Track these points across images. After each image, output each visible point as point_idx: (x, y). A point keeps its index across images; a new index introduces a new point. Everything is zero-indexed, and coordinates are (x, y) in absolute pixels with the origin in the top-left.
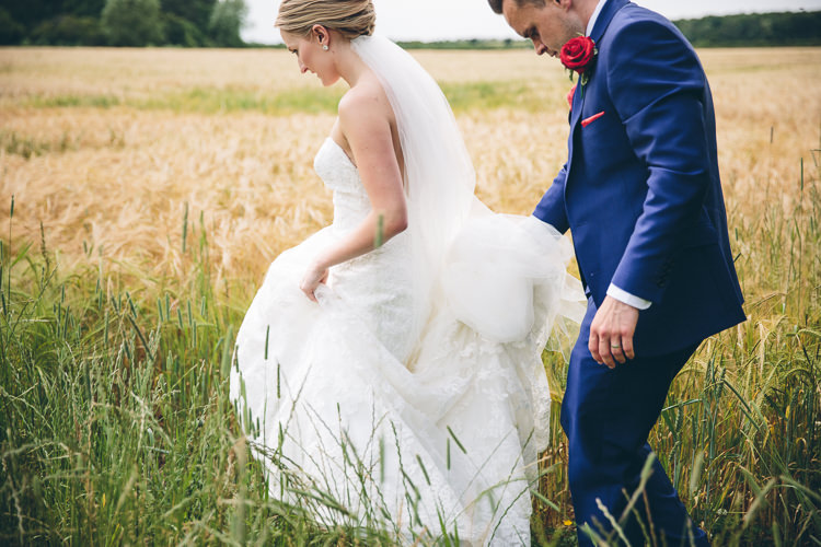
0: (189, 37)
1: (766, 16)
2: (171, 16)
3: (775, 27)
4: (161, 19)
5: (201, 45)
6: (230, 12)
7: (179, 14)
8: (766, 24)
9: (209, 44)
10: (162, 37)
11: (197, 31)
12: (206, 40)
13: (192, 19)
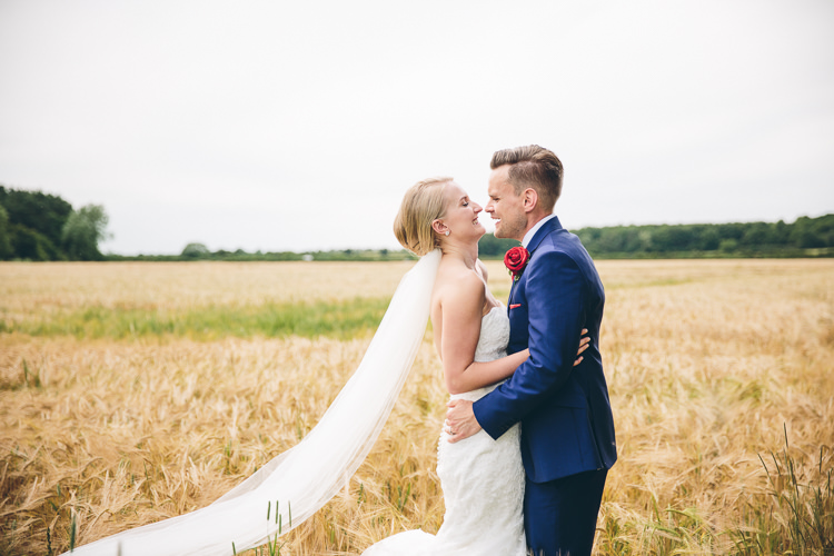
0: (41, 251)
1: (643, 228)
2: (20, 227)
3: (655, 240)
4: (9, 231)
5: (54, 258)
6: (85, 222)
7: (30, 225)
8: (645, 236)
9: (64, 257)
10: (11, 250)
11: (50, 244)
12: (59, 253)
13: (45, 231)
